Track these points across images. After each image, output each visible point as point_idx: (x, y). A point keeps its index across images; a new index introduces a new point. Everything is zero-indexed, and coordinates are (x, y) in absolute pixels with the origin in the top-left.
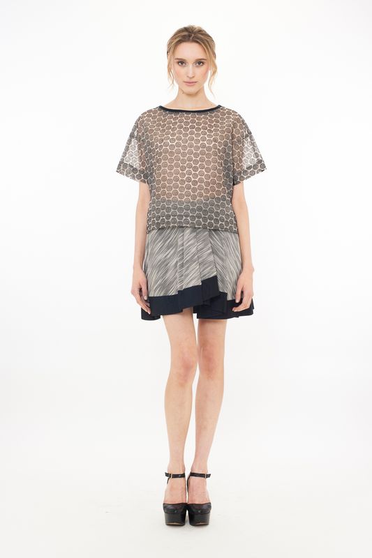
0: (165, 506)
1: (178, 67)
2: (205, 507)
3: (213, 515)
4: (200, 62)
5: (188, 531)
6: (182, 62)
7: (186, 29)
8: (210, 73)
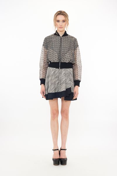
0: (53, 159)
1: (57, 23)
2: (65, 159)
3: (68, 162)
4: (64, 21)
5: (60, 167)
6: (58, 21)
7: (60, 11)
8: (67, 25)
